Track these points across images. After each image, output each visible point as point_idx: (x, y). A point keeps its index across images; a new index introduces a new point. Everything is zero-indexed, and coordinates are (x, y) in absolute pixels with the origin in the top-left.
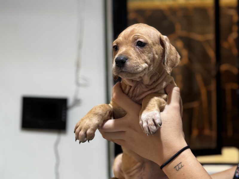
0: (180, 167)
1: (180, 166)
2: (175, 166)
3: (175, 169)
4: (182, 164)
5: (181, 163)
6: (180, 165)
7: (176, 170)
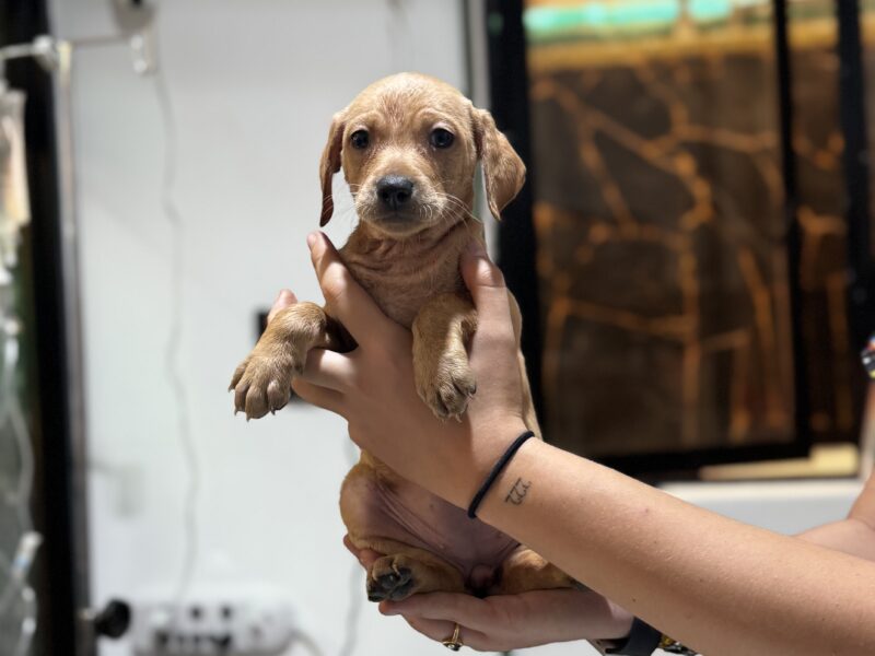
0: (521, 492)
1: (520, 489)
2: (505, 496)
3: (509, 501)
4: (525, 481)
5: (519, 480)
6: (520, 486)
7: (514, 503)
